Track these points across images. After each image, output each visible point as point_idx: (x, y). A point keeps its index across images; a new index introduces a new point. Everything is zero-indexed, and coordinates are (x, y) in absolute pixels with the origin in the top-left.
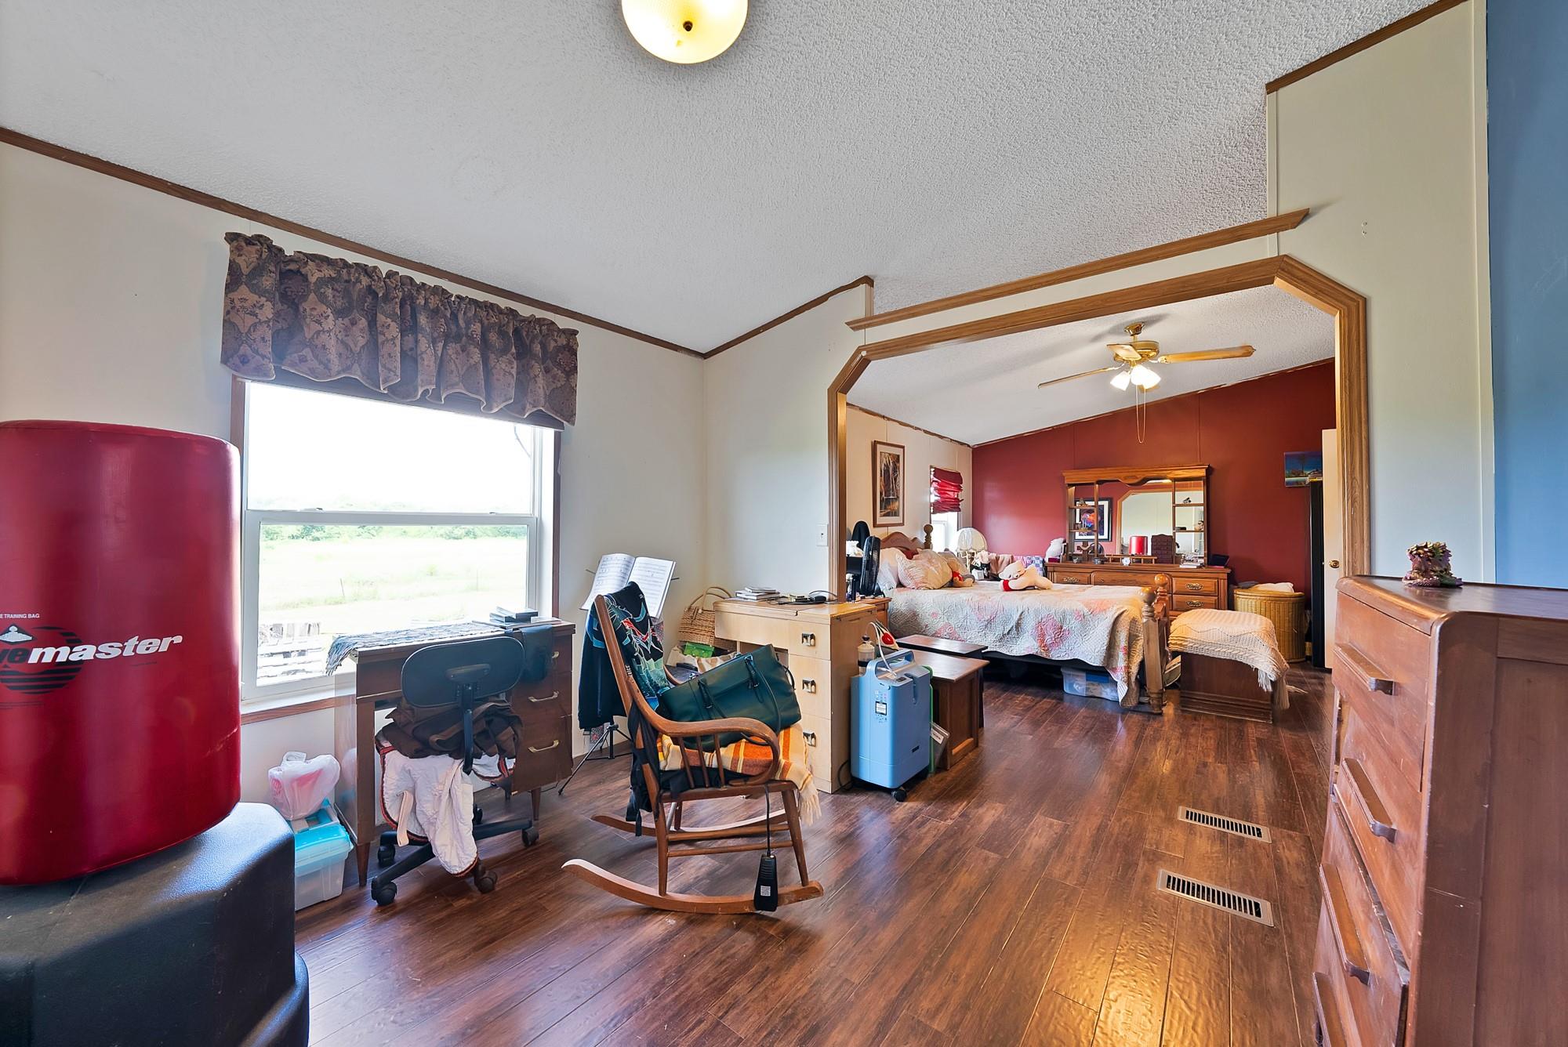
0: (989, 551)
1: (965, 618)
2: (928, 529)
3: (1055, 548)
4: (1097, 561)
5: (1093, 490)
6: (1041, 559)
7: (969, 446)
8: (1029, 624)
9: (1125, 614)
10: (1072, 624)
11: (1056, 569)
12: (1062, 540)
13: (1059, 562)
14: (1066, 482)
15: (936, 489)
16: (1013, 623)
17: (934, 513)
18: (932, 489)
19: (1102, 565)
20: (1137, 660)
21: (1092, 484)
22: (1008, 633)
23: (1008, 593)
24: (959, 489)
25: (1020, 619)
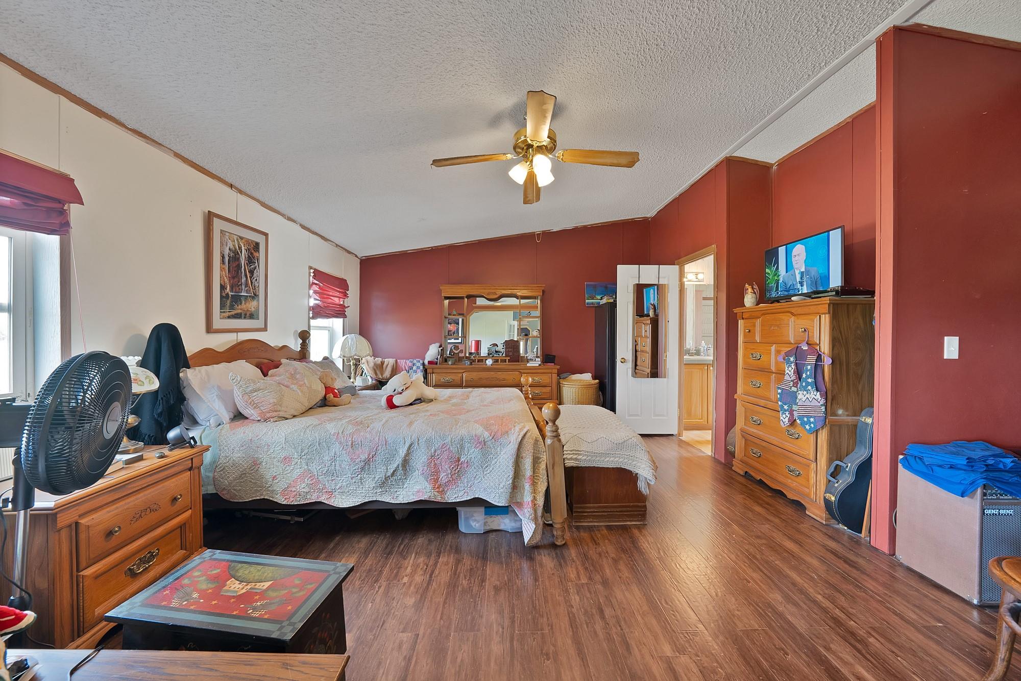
0: (375, 355)
1: (334, 459)
2: (304, 336)
3: (433, 352)
4: (468, 362)
5: (463, 302)
6: (421, 362)
7: (356, 256)
8: (420, 460)
9: (529, 434)
10: (472, 454)
11: (435, 371)
12: (438, 345)
13: (437, 364)
14: (442, 295)
15: (315, 292)
16: (398, 461)
17: (313, 318)
18: (311, 292)
19: (471, 366)
20: (542, 488)
21: (462, 298)
22: (393, 474)
23: (394, 410)
24: (346, 295)
25: (408, 454)
